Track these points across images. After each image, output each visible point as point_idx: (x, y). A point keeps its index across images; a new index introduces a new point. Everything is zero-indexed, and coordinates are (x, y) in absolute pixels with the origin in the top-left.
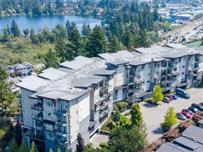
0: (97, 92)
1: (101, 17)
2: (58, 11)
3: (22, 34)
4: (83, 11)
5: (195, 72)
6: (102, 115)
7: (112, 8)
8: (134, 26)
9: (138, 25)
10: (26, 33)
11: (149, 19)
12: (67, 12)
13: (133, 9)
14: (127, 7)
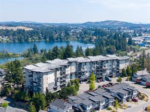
0: (58, 73)
1: (94, 42)
2: (65, 38)
3: (39, 52)
4: (83, 38)
5: (118, 69)
6: (62, 84)
7: (102, 36)
8: (112, 48)
9: (115, 47)
10: (42, 51)
11: (123, 44)
12: (71, 39)
13: (115, 38)
14: (111, 35)
